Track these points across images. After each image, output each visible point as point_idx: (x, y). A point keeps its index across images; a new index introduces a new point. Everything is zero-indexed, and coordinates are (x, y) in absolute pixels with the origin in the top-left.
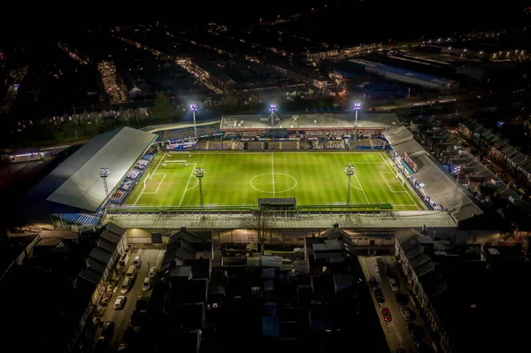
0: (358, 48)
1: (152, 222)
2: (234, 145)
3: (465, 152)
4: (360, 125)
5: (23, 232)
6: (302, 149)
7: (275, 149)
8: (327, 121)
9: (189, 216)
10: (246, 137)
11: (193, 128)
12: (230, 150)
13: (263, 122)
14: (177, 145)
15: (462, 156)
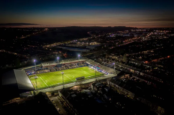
0: (55, 44)
1: (50, 90)
2: (46, 71)
3: (106, 63)
4: (80, 60)
5: (9, 102)
6: (66, 69)
7: (59, 70)
8: (72, 61)
9: (59, 86)
10: (50, 68)
11: (34, 67)
12: (46, 72)
13: (55, 63)
14: (29, 73)
15: (105, 64)
